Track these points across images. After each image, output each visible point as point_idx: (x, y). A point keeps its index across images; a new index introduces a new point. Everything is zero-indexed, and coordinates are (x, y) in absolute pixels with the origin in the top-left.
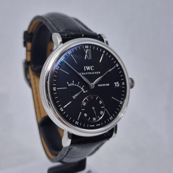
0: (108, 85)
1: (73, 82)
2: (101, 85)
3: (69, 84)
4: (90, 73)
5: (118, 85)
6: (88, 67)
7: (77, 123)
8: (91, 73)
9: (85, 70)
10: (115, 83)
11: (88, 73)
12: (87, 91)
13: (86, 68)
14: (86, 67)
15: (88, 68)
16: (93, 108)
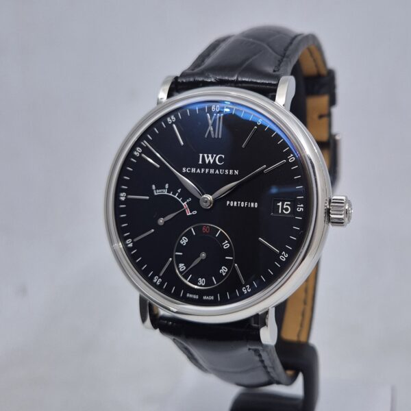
0: (254, 205)
1: (167, 186)
2: (235, 203)
3: (156, 189)
4: (212, 171)
5: (287, 209)
6: (210, 155)
7: (157, 280)
8: (215, 171)
9: (200, 162)
10: (280, 204)
11: (207, 170)
12: (195, 212)
13: (203, 157)
14: (206, 155)
15: (210, 158)
16: (203, 255)
